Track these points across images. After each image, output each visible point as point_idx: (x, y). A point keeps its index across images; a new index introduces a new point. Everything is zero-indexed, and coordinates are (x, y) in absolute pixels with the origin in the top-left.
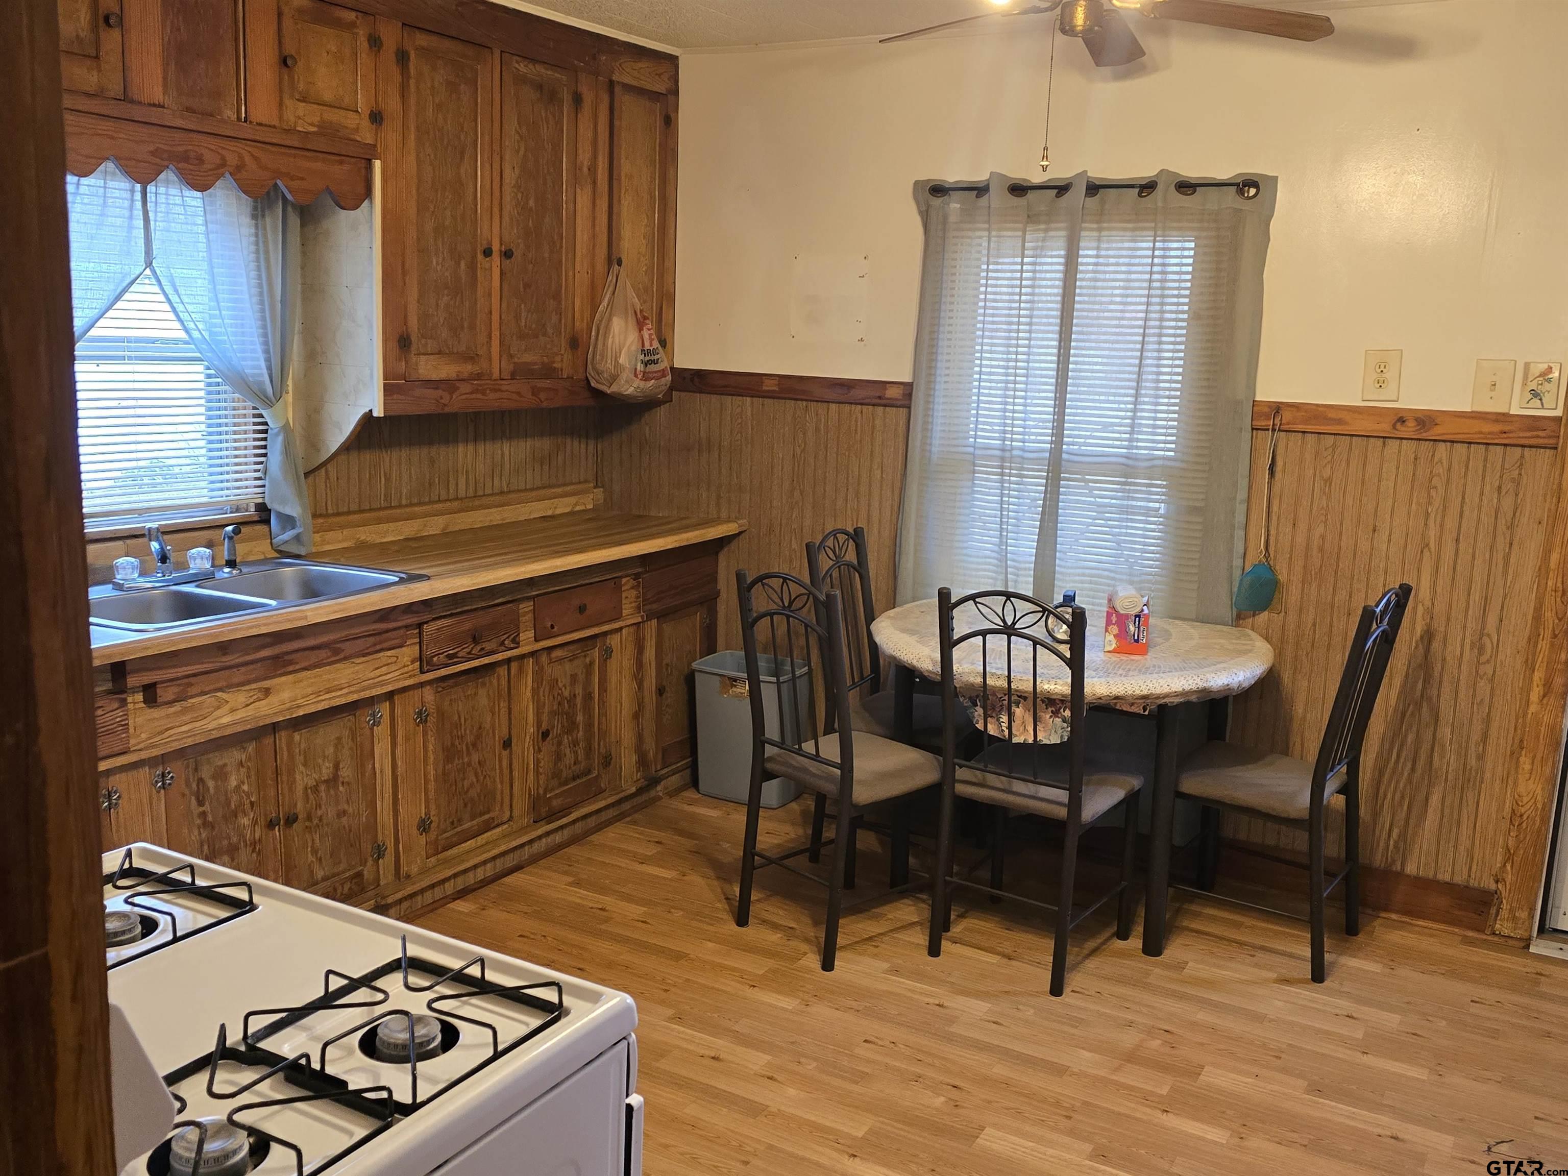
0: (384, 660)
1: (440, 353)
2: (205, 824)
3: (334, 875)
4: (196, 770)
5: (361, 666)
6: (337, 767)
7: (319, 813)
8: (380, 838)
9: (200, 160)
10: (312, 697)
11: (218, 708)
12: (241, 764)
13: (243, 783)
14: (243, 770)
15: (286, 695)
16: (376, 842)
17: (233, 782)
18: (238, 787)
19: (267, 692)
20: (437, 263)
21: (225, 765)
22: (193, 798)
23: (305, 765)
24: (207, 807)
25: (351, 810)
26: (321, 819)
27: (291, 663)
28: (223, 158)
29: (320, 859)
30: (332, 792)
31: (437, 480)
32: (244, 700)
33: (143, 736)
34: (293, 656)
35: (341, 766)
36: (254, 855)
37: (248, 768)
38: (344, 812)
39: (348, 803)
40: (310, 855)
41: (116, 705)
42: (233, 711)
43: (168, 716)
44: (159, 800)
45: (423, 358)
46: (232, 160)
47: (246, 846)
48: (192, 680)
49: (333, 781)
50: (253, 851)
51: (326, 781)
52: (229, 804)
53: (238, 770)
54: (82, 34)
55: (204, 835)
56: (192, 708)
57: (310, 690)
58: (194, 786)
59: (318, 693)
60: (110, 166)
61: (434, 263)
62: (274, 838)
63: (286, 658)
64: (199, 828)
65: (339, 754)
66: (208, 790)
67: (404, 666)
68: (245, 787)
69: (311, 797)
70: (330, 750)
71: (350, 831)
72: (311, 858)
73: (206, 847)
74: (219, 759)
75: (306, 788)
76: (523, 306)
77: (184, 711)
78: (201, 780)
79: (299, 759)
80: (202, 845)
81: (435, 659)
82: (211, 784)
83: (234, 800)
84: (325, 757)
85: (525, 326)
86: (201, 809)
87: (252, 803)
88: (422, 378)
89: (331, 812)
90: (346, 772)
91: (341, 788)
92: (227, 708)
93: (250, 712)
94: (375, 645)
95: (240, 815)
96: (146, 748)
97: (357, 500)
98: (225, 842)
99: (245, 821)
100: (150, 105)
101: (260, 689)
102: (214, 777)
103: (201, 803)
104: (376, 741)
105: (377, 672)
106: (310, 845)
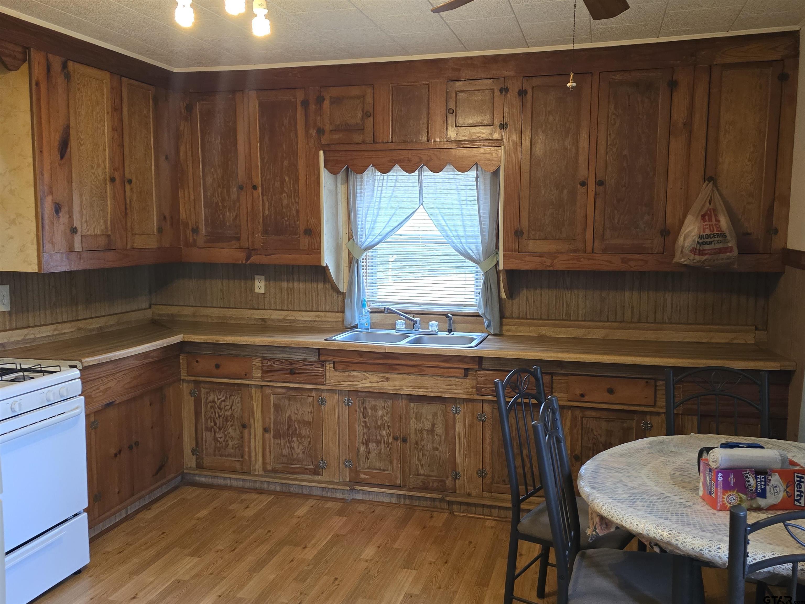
0: (453, 383)
1: (546, 239)
2: (366, 426)
3: (429, 476)
4: (363, 403)
5: (439, 381)
6: (433, 425)
7: (423, 443)
8: (457, 470)
9: (409, 161)
10: (410, 388)
11: (365, 379)
12: (384, 408)
13: (385, 416)
14: (385, 411)
15: (397, 383)
16: (455, 470)
17: (380, 414)
18: (382, 417)
19: (388, 379)
20: (545, 192)
21: (376, 405)
22: (361, 414)
23: (416, 418)
24: (367, 420)
25: (441, 449)
26: (423, 446)
27: (396, 369)
28: (420, 158)
29: (422, 465)
30: (430, 437)
31: (606, 310)
32: (376, 379)
33: (332, 381)
34: (397, 367)
35: (436, 426)
36: (388, 449)
37: (387, 410)
38: (437, 449)
39: (440, 446)
40: (416, 461)
41: (320, 366)
42: (370, 382)
43: (342, 376)
44: (346, 410)
45: (531, 241)
46: (425, 158)
47: (384, 443)
48: (351, 365)
49: (432, 431)
50: (387, 447)
51: (427, 431)
52: (377, 422)
53: (382, 410)
54: (358, 122)
55: (365, 431)
56: (352, 376)
57: (410, 385)
58: (362, 409)
59: (414, 387)
60: (397, 167)
61: (543, 192)
62: (397, 446)
63: (394, 366)
64: (363, 427)
65: (435, 420)
66: (368, 413)
67: (467, 389)
68: (385, 418)
69: (419, 435)
70: (430, 417)
71: (440, 459)
72: (417, 462)
73: (366, 436)
74: (373, 402)
75: (416, 429)
76: (616, 212)
77: (349, 376)
78: (365, 408)
79: (413, 416)
80: (364, 435)
81: (483, 390)
82: (370, 411)
83: (380, 422)
84: (426, 419)
85: (618, 223)
86: (364, 420)
87: (389, 427)
88: (529, 251)
89: (429, 446)
90: (439, 430)
91: (436, 437)
92: (368, 380)
93: (379, 385)
94: (444, 373)
95: (382, 429)
96: (333, 386)
97: (546, 314)
98: (374, 437)
99: (385, 432)
100: (384, 143)
101: (384, 377)
102: (371, 409)
103: (364, 417)
104: (457, 422)
105: (449, 387)
106: (417, 456)
